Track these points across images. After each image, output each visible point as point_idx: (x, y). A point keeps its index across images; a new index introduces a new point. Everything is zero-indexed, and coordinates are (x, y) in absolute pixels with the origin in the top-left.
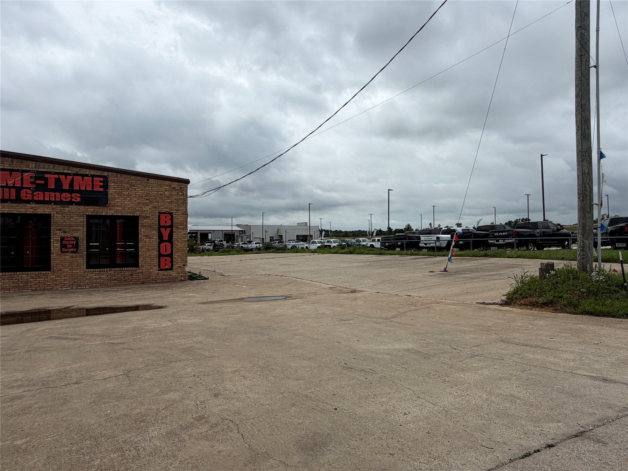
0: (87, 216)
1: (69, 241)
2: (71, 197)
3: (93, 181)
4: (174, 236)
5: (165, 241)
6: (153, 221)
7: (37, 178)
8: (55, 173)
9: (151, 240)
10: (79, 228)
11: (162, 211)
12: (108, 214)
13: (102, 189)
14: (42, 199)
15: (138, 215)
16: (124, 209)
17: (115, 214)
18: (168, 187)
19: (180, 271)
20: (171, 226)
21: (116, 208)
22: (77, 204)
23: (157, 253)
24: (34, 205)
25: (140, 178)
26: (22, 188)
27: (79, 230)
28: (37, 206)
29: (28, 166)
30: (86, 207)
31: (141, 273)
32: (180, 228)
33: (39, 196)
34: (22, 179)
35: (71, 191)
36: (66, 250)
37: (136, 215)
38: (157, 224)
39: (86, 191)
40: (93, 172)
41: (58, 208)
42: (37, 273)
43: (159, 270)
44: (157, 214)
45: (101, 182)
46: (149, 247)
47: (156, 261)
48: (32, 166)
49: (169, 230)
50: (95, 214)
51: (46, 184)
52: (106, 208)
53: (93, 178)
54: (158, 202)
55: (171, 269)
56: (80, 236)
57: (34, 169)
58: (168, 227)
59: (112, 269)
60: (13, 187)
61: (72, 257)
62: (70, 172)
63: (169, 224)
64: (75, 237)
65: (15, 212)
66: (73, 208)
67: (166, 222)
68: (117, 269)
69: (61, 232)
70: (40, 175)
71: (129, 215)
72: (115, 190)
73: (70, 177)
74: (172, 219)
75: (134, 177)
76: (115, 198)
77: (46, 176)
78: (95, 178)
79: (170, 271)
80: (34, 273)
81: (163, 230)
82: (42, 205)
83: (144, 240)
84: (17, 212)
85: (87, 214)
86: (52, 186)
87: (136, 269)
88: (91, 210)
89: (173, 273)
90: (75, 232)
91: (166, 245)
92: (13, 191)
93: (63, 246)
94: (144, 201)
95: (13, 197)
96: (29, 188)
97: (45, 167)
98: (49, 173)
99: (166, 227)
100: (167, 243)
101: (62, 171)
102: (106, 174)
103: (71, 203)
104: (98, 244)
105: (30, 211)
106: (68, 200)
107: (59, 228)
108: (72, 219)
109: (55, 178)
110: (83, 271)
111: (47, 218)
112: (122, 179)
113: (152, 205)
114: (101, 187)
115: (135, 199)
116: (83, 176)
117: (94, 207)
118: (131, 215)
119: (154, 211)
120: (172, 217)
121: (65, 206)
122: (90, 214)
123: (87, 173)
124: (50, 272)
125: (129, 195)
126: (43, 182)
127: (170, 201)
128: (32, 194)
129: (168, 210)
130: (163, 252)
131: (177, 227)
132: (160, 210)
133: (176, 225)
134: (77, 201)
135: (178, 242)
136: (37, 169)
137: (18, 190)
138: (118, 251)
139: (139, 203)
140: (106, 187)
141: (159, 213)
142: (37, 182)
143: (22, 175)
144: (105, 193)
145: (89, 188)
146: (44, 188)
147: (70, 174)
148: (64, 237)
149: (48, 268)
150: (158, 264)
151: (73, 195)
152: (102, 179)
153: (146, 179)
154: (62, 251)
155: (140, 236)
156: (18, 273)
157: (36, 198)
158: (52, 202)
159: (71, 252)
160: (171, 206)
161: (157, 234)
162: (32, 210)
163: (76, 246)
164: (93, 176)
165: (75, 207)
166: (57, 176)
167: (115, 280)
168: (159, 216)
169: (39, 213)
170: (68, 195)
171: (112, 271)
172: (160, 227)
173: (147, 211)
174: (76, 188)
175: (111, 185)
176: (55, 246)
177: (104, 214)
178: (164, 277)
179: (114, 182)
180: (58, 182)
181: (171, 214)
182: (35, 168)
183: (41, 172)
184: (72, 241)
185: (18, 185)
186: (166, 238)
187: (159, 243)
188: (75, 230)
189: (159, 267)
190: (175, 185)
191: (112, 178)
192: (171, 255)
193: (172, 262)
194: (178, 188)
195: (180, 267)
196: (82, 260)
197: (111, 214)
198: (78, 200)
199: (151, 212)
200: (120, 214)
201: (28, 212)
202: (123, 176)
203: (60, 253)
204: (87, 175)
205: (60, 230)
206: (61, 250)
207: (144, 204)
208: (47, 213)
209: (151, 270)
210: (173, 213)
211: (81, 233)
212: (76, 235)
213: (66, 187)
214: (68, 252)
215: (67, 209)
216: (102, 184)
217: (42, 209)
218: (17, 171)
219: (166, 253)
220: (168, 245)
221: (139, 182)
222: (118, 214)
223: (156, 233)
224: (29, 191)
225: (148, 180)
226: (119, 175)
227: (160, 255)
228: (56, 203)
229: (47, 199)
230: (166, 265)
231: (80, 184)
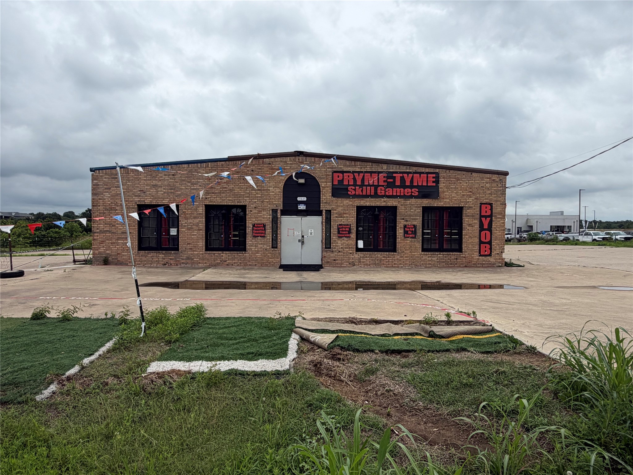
0: (423, 207)
1: (410, 228)
2: (412, 192)
3: (427, 177)
4: (493, 225)
5: (485, 230)
6: (475, 211)
7: (388, 177)
8: (400, 173)
9: (473, 228)
10: (417, 217)
11: (483, 202)
12: (439, 206)
13: (434, 184)
14: (391, 194)
15: (463, 206)
16: (451, 201)
17: (444, 206)
18: (488, 180)
19: (499, 257)
20: (491, 216)
21: (445, 200)
22: (416, 197)
23: (478, 240)
24: (386, 199)
25: (465, 173)
26: (379, 186)
27: (417, 219)
28: (388, 199)
29: (382, 168)
30: (422, 200)
31: (464, 257)
32: (499, 218)
33: (390, 192)
34: (378, 178)
35: (411, 187)
36: (408, 236)
37: (461, 206)
38: (479, 214)
39: (422, 186)
40: (427, 170)
41: (402, 201)
42: (387, 253)
43: (479, 256)
44: (479, 205)
45: (433, 177)
46: (471, 235)
47: (477, 247)
48: (385, 167)
49: (488, 219)
50: (429, 205)
51: (394, 181)
52: (437, 200)
53: (427, 175)
54: (479, 193)
55: (490, 255)
56: (417, 224)
57: (386, 171)
58: (488, 216)
59: (441, 253)
60: (373, 185)
61: (411, 242)
62: (411, 171)
63: (489, 213)
64: (414, 225)
65: (373, 205)
66: (413, 201)
67: (486, 212)
68: (445, 253)
69: (404, 221)
70: (390, 175)
71: (455, 206)
72: (444, 185)
73: (411, 175)
74: (491, 209)
75: (460, 172)
76: (444, 192)
77: (394, 175)
78: (429, 175)
79: (489, 257)
80: (386, 253)
81: (483, 219)
82: (391, 199)
83: (468, 228)
84: (375, 205)
85: (423, 205)
86: (398, 183)
87: (460, 253)
88: (426, 202)
89: (491, 259)
90: (414, 221)
91: (486, 233)
92: (373, 188)
93: (406, 232)
94: (467, 194)
95: (372, 193)
96: (383, 186)
97: (393, 169)
98: (396, 173)
99: (486, 217)
100: (486, 232)
101: (405, 171)
102: (437, 170)
103: (411, 197)
104: (430, 231)
105: (383, 204)
106: (410, 194)
107: (402, 217)
108: (412, 210)
109: (401, 177)
110: (419, 254)
111: (395, 208)
112: (450, 174)
113: (474, 197)
114: (433, 182)
115: (460, 192)
116: (420, 173)
117: (428, 200)
118: (457, 206)
119: (476, 202)
120: (492, 207)
121: (407, 199)
122: (425, 205)
123: (423, 171)
124: (396, 253)
125: (455, 188)
126: (392, 180)
127: (490, 192)
128: (385, 190)
129: (488, 201)
130: (483, 240)
131: (495, 216)
132: (481, 201)
133: (495, 215)
134: (415, 195)
135: (497, 230)
136: (388, 170)
137: (376, 187)
138: (446, 237)
139: (464, 195)
140: (437, 182)
141: (480, 204)
142: (389, 180)
143: (378, 175)
144: (437, 187)
145: (425, 184)
146: (392, 185)
147: (410, 173)
148: (406, 225)
149: (394, 250)
150: (478, 250)
151: (413, 190)
152: (434, 175)
153: (470, 173)
154: (405, 237)
155: (464, 225)
156: (375, 253)
157: (387, 194)
158: (399, 196)
159: (411, 237)
160: (491, 197)
161: (478, 223)
162: (384, 203)
163: (415, 233)
164: (428, 173)
165: (414, 200)
166: (401, 175)
167: (443, 262)
168: (481, 207)
169: (389, 205)
170: (410, 190)
171: (441, 255)
172: (481, 216)
173: (470, 202)
174: (415, 184)
175: (441, 180)
176: (400, 232)
177: (435, 205)
178: (483, 262)
179: (444, 178)
180: (402, 179)
181: (491, 204)
182: (387, 169)
183: (391, 172)
184: (412, 228)
185: (376, 183)
186: (486, 226)
187: (480, 231)
188: (413, 219)
189: (480, 253)
190: (495, 177)
191: (442, 173)
192: (490, 243)
193: (491, 249)
194: (497, 180)
195: (498, 254)
196: (419, 245)
197: (441, 206)
198: (417, 194)
199: (474, 203)
200: (448, 206)
201: (382, 205)
202: (451, 171)
203: (403, 238)
204: (423, 173)
205: (403, 219)
206: (404, 235)
207: (468, 195)
208: (395, 205)
209: (473, 256)
210: (492, 204)
211: (418, 222)
212: (415, 223)
213: (408, 184)
214: (409, 237)
215: (409, 202)
216: (434, 180)
217: (391, 202)
218: (375, 172)
219: (486, 241)
220: (488, 233)
221: (464, 176)
222: (446, 206)
223: (477, 222)
224: (383, 188)
225: (471, 174)
226: (448, 171)
227: (481, 242)
228: (401, 197)
229: (395, 194)
230: (485, 252)
231: (420, 181)
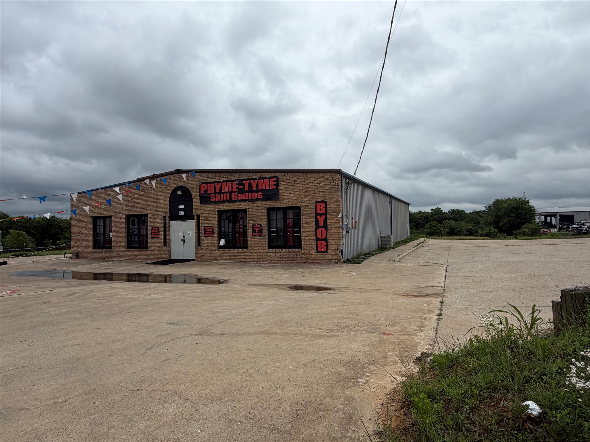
0: (268, 209)
1: (257, 228)
2: (258, 196)
3: (269, 181)
4: (328, 222)
5: (321, 227)
6: (311, 209)
7: (239, 184)
8: (249, 179)
9: (310, 226)
10: (263, 218)
11: (318, 201)
12: (280, 206)
13: (275, 187)
14: (242, 198)
15: (300, 205)
16: (290, 201)
17: (284, 206)
18: (322, 179)
19: (335, 254)
20: (325, 214)
21: (284, 201)
22: (261, 200)
23: (315, 237)
24: (238, 203)
25: (301, 174)
26: (232, 192)
27: (262, 219)
28: (240, 203)
29: (235, 177)
30: (266, 202)
31: (303, 254)
32: (334, 215)
33: (241, 197)
34: (232, 186)
35: (257, 191)
36: (255, 234)
37: (298, 205)
38: (314, 213)
39: (265, 189)
40: (269, 175)
41: (250, 203)
42: (240, 250)
43: (317, 252)
44: (314, 204)
45: (274, 181)
46: (308, 232)
47: (314, 244)
48: (236, 176)
49: (324, 217)
50: (271, 207)
51: (244, 188)
52: (278, 202)
53: (269, 179)
54: (314, 193)
55: (326, 252)
56: (263, 224)
57: (238, 179)
58: (323, 214)
59: (283, 250)
60: (228, 192)
61: (259, 239)
62: (256, 177)
63: (323, 211)
64: (260, 225)
65: (229, 209)
66: (259, 203)
67: (321, 210)
68: (286, 250)
69: (252, 221)
70: (241, 183)
71: (293, 206)
72: (284, 187)
73: (256, 181)
74: (326, 207)
75: (296, 174)
76: (284, 193)
77: (244, 182)
78: (271, 179)
79: (326, 254)
80: (239, 250)
81: (319, 217)
82: (242, 203)
83: (305, 226)
84: (231, 209)
85: (267, 207)
86: (247, 189)
87: (299, 250)
88: (269, 204)
89: (328, 256)
90: (260, 221)
91: (321, 230)
92: (228, 194)
93: (254, 231)
94: (304, 193)
95: (228, 199)
96: (235, 192)
97: (243, 177)
98: (245, 180)
99: (321, 215)
100: (322, 229)
101: (252, 177)
102: (277, 175)
103: (257, 200)
104: (276, 230)
105: (236, 208)
106: (256, 197)
107: (251, 218)
108: (258, 212)
109: (249, 183)
110: (265, 250)
111: (245, 211)
112: (288, 177)
113: (310, 196)
114: (275, 185)
115: (297, 192)
116: (264, 178)
117: (271, 202)
118: (295, 205)
119: (312, 201)
120: (326, 204)
121: (255, 202)
122: (268, 207)
123: (266, 176)
124: (247, 250)
125: (293, 190)
126: (242, 187)
127: (324, 191)
128: (237, 196)
129: (323, 199)
130: (319, 237)
131: (330, 214)
132: (316, 199)
133: (330, 212)
134: (261, 198)
135: (332, 227)
136: (239, 178)
137: (230, 193)
138: (289, 235)
139: (300, 195)
140: (277, 185)
141: (315, 202)
142: (240, 187)
143: (232, 183)
144: (278, 189)
145: (268, 188)
146: (242, 191)
147: (256, 179)
148: (254, 225)
149: (246, 247)
150: (315, 247)
151: (259, 193)
152: (275, 179)
153: (305, 174)
154: (252, 235)
155: (302, 223)
156: (232, 250)
157: (239, 198)
158: (247, 200)
159: (258, 236)
160: (325, 196)
161: (314, 221)
162: (237, 207)
163: (261, 231)
164: (270, 178)
165: (260, 202)
166: (249, 181)
167: (285, 258)
168: (316, 205)
169: (241, 208)
170: (256, 194)
171: (283, 251)
172: (316, 214)
173: (306, 201)
174: (260, 188)
175: (281, 183)
176: (250, 231)
177: (277, 206)
178: (321, 259)
179: (283, 181)
180: (250, 185)
181: (325, 202)
182: (238, 177)
183: (241, 180)
184: (259, 227)
185: (230, 191)
186: (321, 224)
187: (316, 229)
188: (260, 220)
189: (317, 249)
190: (328, 176)
191: (282, 177)
192: (326, 240)
193: (327, 245)
194: (330, 178)
195: (334, 250)
196: (265, 242)
197: (281, 206)
198: (262, 197)
199: (309, 202)
200: (287, 206)
201: (236, 209)
202: (289, 174)
203: (252, 237)
204: (266, 178)
205: (252, 220)
206: (252, 234)
207: (304, 195)
208: (245, 208)
209: (311, 252)
210: (326, 201)
211: (264, 222)
212: (261, 223)
213: (254, 188)
214: (256, 236)
215: (256, 204)
216: (275, 183)
217: (242, 206)
218: (229, 181)
219: (322, 238)
220: (324, 230)
221: (300, 177)
222: (286, 206)
223: (313, 219)
224: (236, 194)
225: (307, 175)
226: (286, 174)
227: (317, 239)
228: (249, 200)
229: (244, 198)
230: (322, 248)
231: (264, 185)
